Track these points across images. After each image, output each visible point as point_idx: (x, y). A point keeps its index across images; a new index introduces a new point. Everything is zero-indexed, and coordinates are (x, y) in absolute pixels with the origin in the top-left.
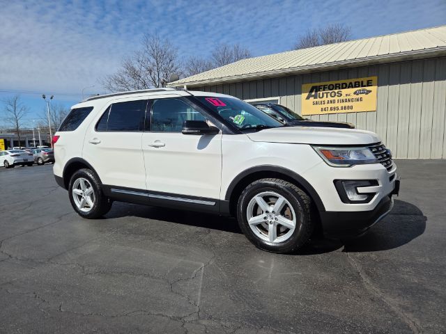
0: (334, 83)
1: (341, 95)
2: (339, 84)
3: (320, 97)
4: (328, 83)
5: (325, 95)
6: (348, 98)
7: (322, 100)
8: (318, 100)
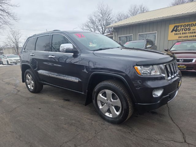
0: (187, 24)
1: (190, 30)
2: (190, 24)
3: (178, 31)
4: (183, 24)
5: (181, 30)
6: (194, 31)
7: (180, 32)
8: (177, 32)
